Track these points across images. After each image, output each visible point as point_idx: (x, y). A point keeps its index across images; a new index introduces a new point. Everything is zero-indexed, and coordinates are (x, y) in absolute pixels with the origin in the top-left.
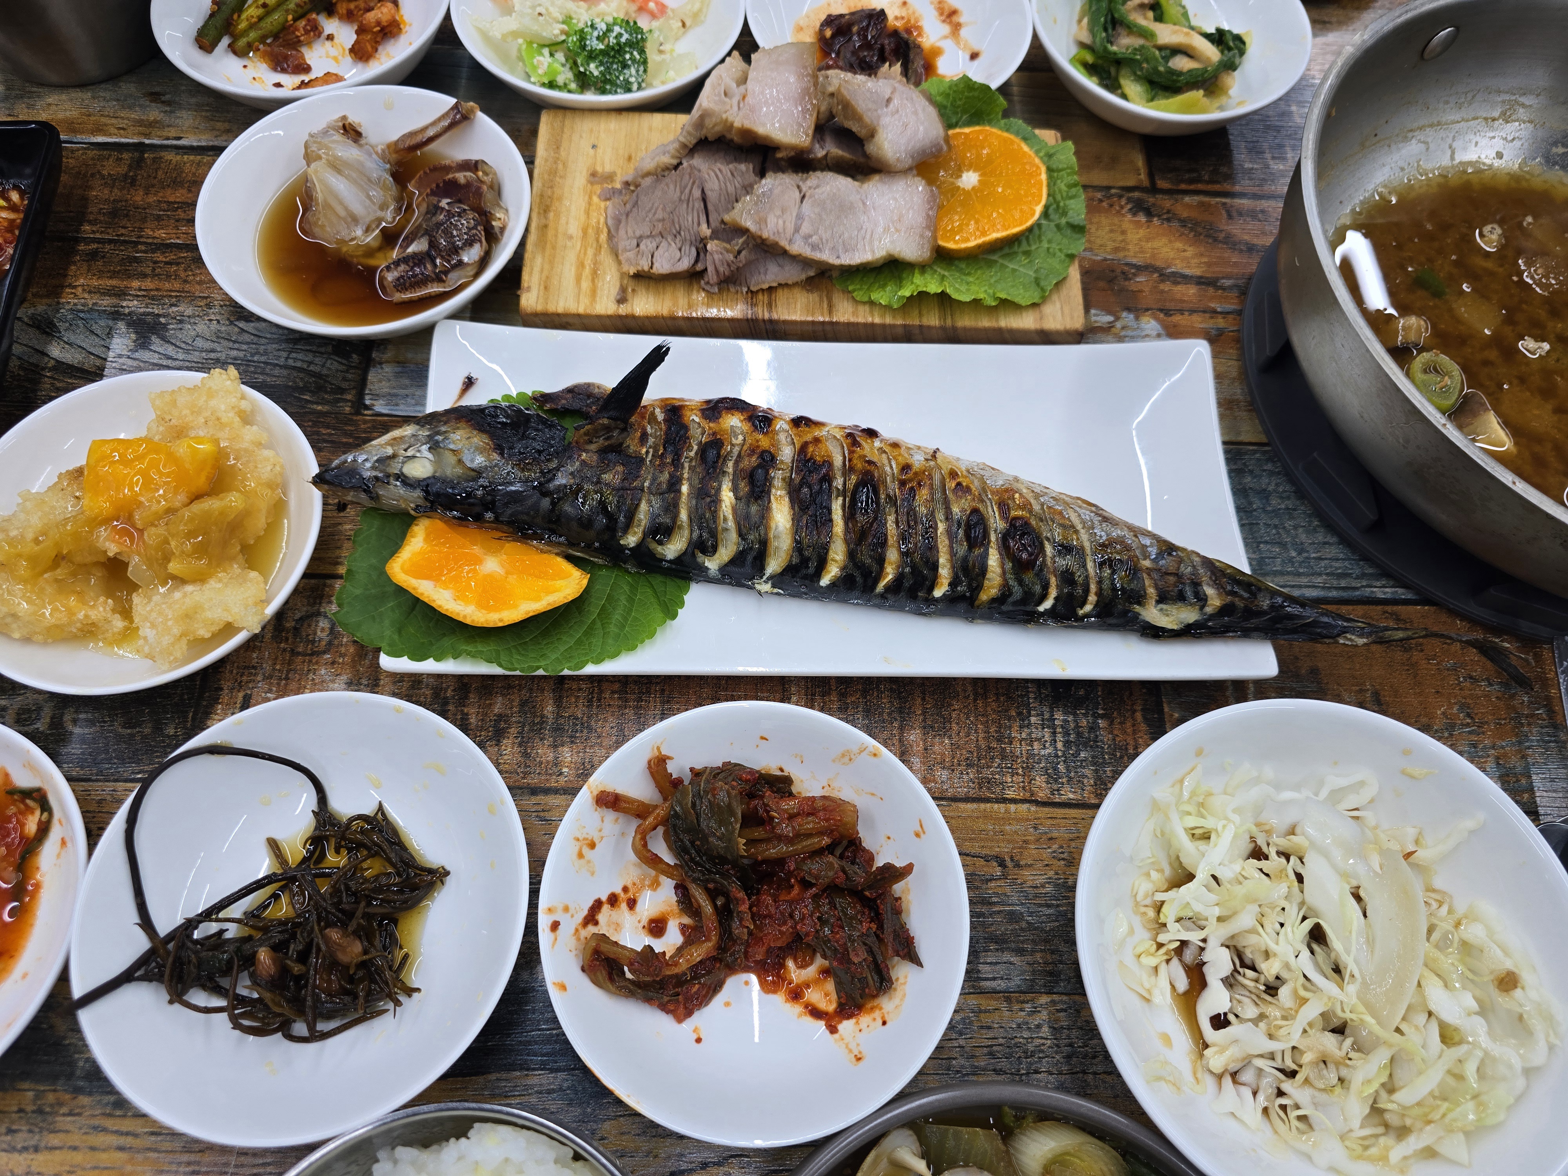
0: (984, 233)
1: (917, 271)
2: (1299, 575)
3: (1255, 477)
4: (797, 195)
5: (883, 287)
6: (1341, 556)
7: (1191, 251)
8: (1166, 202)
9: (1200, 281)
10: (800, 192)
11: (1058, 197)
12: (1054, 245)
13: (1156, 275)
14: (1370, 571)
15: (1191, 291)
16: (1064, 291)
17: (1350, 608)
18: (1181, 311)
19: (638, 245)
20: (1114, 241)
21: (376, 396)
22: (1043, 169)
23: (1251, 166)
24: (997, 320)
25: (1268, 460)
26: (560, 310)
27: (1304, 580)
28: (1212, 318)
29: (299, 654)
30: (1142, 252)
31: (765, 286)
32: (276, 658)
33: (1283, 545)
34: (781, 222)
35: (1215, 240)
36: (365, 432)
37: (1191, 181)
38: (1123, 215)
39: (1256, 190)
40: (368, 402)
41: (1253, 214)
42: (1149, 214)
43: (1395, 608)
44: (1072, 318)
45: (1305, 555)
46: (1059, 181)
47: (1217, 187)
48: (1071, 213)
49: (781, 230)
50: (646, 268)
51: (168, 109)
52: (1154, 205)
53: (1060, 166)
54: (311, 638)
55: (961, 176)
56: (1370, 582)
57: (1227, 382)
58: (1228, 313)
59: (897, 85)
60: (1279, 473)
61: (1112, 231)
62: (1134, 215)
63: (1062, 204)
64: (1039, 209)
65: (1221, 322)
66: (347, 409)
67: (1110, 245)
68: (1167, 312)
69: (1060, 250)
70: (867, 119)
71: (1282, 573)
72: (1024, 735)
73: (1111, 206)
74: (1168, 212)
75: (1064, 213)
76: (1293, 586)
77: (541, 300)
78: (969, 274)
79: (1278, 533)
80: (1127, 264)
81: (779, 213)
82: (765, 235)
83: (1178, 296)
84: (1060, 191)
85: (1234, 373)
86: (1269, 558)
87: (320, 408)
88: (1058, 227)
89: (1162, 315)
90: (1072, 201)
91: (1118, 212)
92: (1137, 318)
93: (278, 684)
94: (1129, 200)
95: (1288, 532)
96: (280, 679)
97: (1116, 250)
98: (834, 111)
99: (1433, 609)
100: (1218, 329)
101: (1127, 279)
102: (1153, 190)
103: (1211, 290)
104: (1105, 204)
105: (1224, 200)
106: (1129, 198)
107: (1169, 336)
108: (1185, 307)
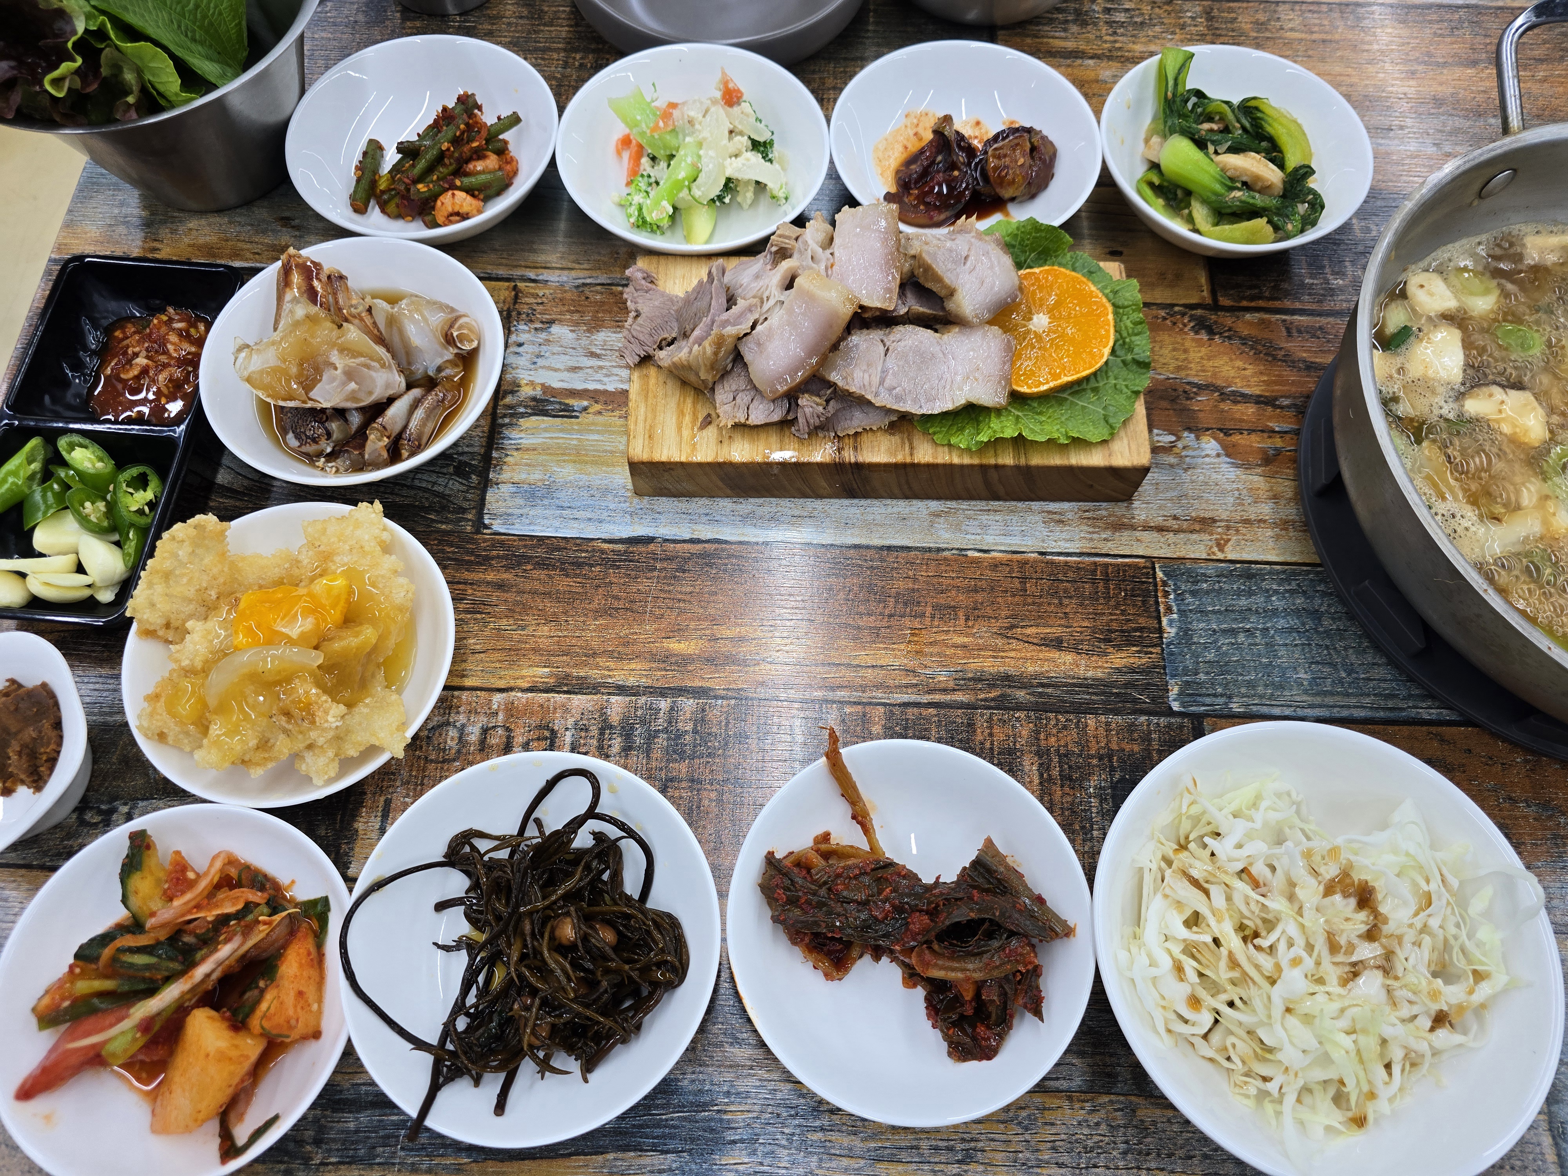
0: (1056, 378)
1: (994, 415)
2: (1348, 695)
3: (1308, 598)
4: (882, 350)
5: (962, 428)
6: (1389, 677)
7: (1250, 370)
8: (1228, 320)
9: (1259, 400)
10: (884, 345)
11: (1125, 334)
12: (1120, 381)
13: (1216, 394)
14: (1417, 692)
15: (1251, 409)
16: (1131, 428)
17: (1397, 728)
18: (1240, 431)
19: (734, 399)
20: (1177, 359)
21: (494, 517)
22: (1110, 309)
23: (1309, 281)
24: (1066, 457)
25: (1321, 581)
26: (664, 458)
27: (1353, 701)
28: (1270, 437)
30: (1204, 371)
31: (851, 432)
32: (413, 765)
33: (1334, 666)
34: (866, 376)
35: (1275, 358)
37: (1252, 298)
38: (1186, 333)
39: (1314, 307)
40: (487, 522)
41: (1312, 332)
42: (1211, 332)
43: (1440, 729)
44: (1139, 454)
45: (1355, 675)
46: (1125, 317)
47: (1277, 304)
48: (1136, 350)
49: (866, 383)
50: (742, 420)
51: (298, 233)
52: (1216, 322)
53: (1126, 303)
54: (442, 746)
55: (1032, 319)
56: (1416, 703)
57: (1283, 502)
58: (1286, 432)
59: (973, 240)
60: (1331, 594)
61: (1174, 350)
62: (1197, 333)
63: (1127, 340)
64: (1107, 351)
65: (1278, 442)
66: (469, 528)
67: (1173, 364)
68: (1227, 432)
69: (1127, 386)
70: (947, 281)
71: (1331, 694)
73: (1175, 324)
74: (1230, 330)
75: (1130, 350)
76: (1343, 707)
77: (646, 449)
78: (1041, 413)
79: (1329, 654)
80: (1189, 383)
81: (864, 367)
82: (852, 389)
83: (1237, 416)
84: (1126, 327)
85: (1290, 494)
86: (1320, 678)
87: (444, 527)
88: (1124, 362)
89: (1222, 435)
90: (1137, 338)
91: (1181, 330)
92: (1198, 438)
93: (415, 787)
94: (1192, 318)
95: (1338, 652)
96: (414, 784)
97: (1179, 368)
98: (916, 273)
99: (1476, 730)
100: (1276, 449)
101: (1188, 399)
102: (1216, 307)
103: (1270, 409)
104: (1168, 322)
105: (1284, 317)
106: (1191, 316)
107: (1228, 455)
108: (1245, 426)
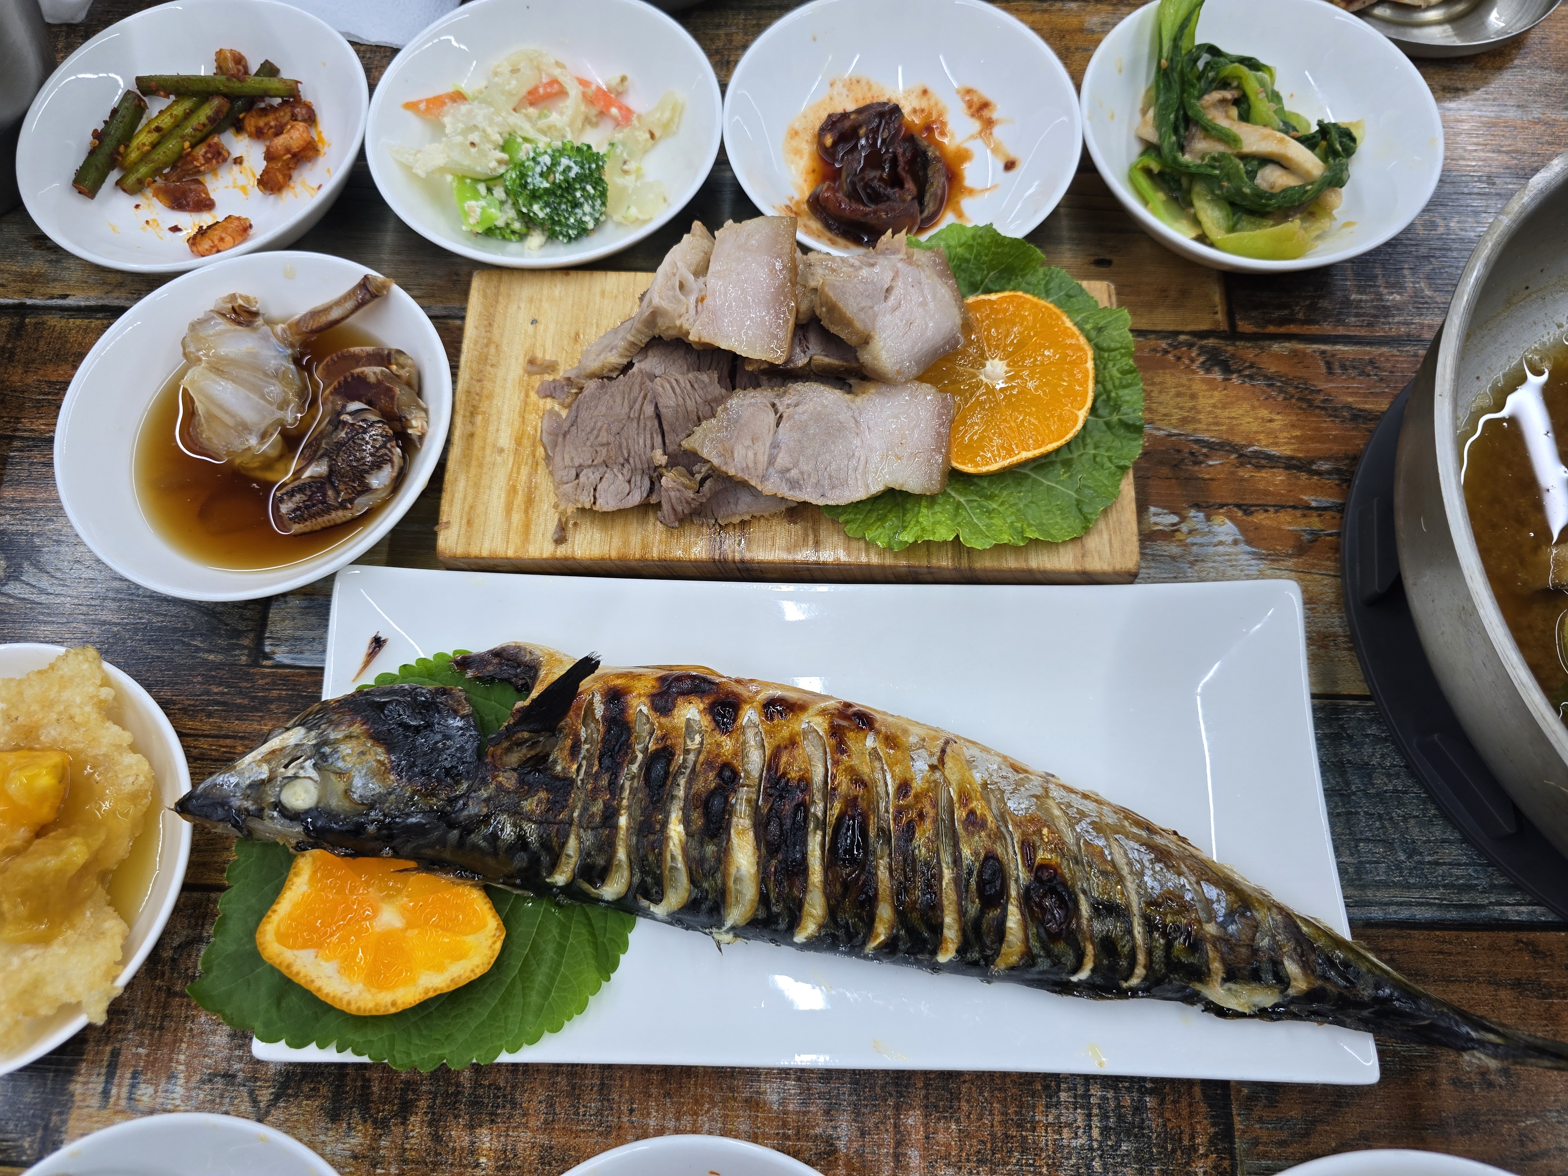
0: (1010, 453)
1: (924, 503)
2: (1408, 887)
3: (1355, 746)
4: (772, 418)
5: (882, 519)
6: (1464, 859)
7: (1280, 421)
8: (1249, 352)
9: (1291, 464)
10: (776, 412)
11: (1109, 386)
12: (1102, 451)
13: (1233, 456)
14: (1500, 881)
15: (1280, 477)
16: (1113, 516)
17: (1474, 934)
18: (1265, 508)
19: (577, 476)
20: (1181, 408)
21: (278, 641)
22: (1090, 354)
23: (1359, 297)
24: (1026, 560)
25: (1371, 721)
26: (485, 553)
27: (1416, 895)
28: (1304, 516)
29: (176, 994)
30: (1217, 424)
31: (736, 520)
32: (150, 1000)
33: (1388, 844)
34: (750, 454)
35: (1310, 403)
36: (264, 690)
37: (1282, 322)
38: (1194, 372)
39: (1363, 332)
40: (267, 649)
41: (1361, 368)
42: (1227, 370)
43: (1532, 935)
44: (1123, 554)
45: (1417, 858)
46: (1110, 364)
47: (1314, 329)
48: (1124, 409)
49: (751, 465)
50: (587, 506)
51: (53, 257)
52: (1233, 356)
53: (1113, 345)
54: (190, 972)
55: (984, 366)
56: (1499, 898)
57: (1321, 608)
58: (1325, 509)
59: (900, 265)
60: (1386, 740)
61: (1179, 395)
62: (1208, 371)
63: (1113, 395)
64: (1082, 414)
65: (1315, 522)
66: (244, 658)
67: (1177, 415)
68: (1247, 509)
69: (1110, 459)
70: (858, 325)
71: (1386, 885)
72: (1051, 1119)
73: (1179, 358)
74: (1251, 366)
75: (1116, 408)
76: (1401, 904)
77: (463, 540)
78: (991, 498)
79: (1383, 827)
80: (1197, 441)
81: (748, 443)
82: (732, 472)
83: (1261, 486)
84: (1111, 377)
85: (1330, 596)
86: (1370, 862)
87: (212, 657)
88: (1108, 424)
89: (1240, 514)
90: (1126, 391)
91: (1188, 367)
92: (1208, 518)
93: (151, 1035)
94: (1203, 350)
95: (1395, 825)
96: (154, 1028)
97: (1184, 421)
98: (818, 312)
100: (1312, 532)
101: (1197, 463)
102: (1233, 335)
103: (1304, 476)
104: (1170, 357)
105: (1323, 347)
106: (1201, 347)
107: (1249, 542)
108: (1270, 500)
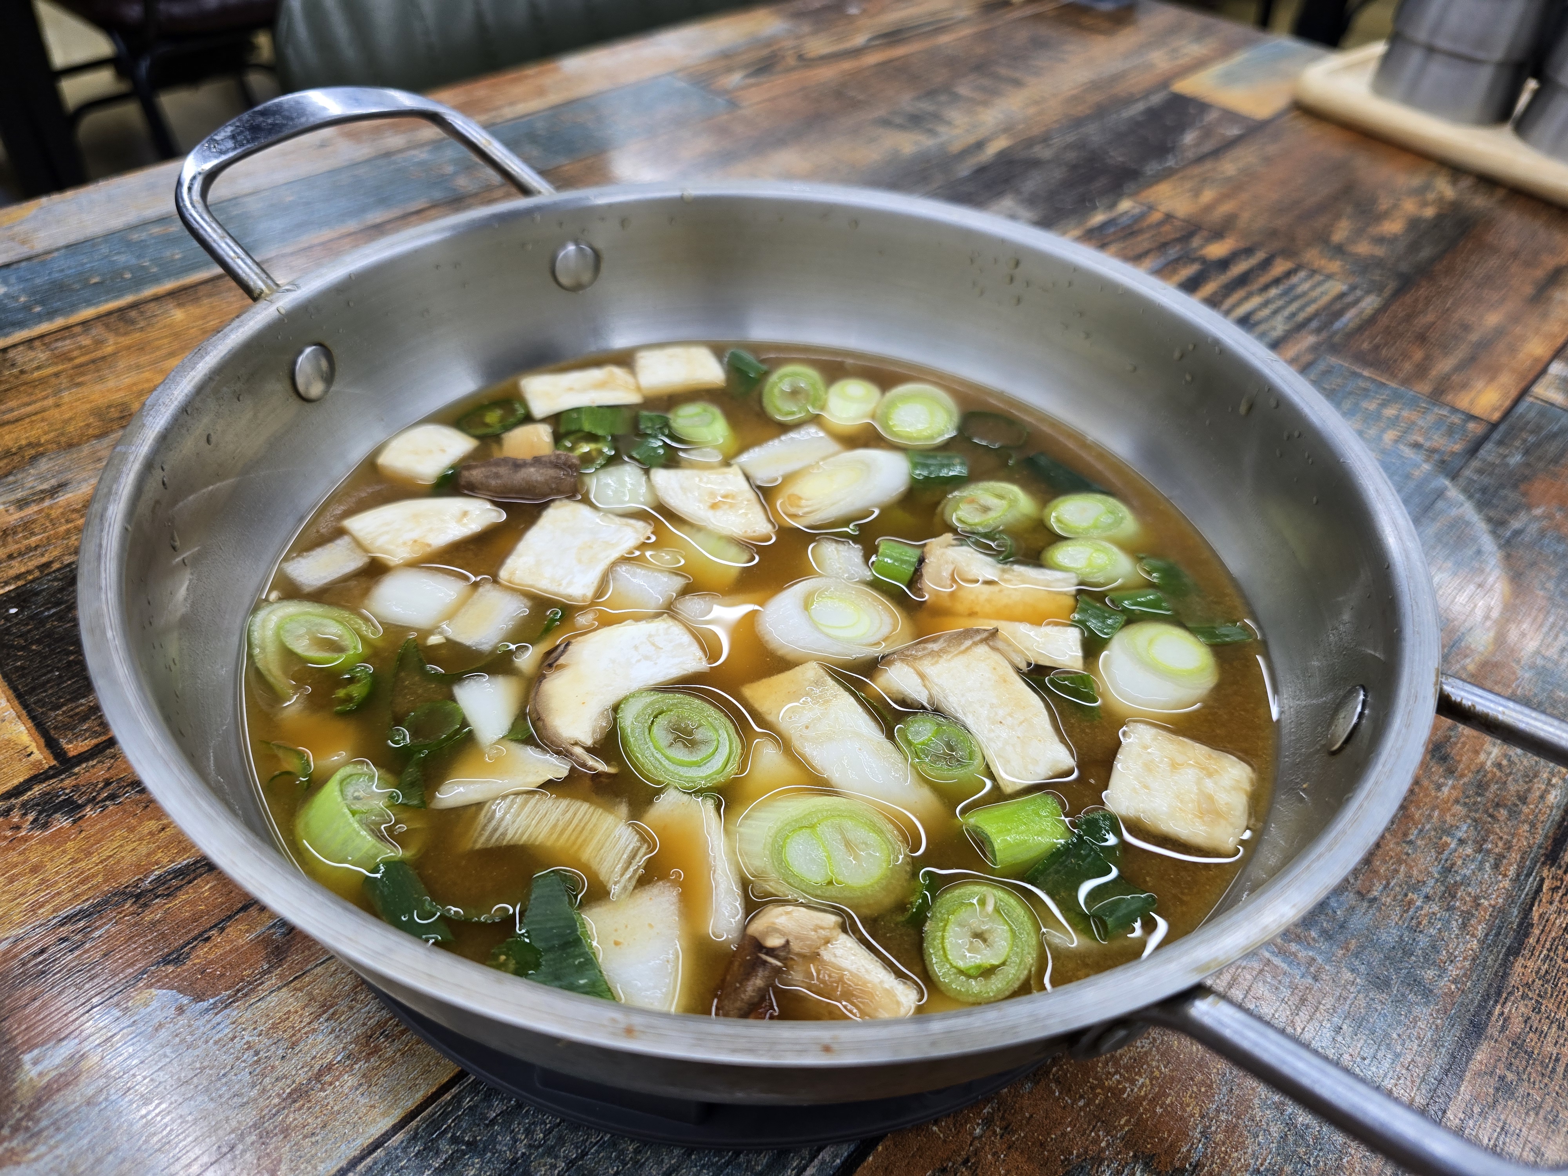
3: (485, 1150)
8: (97, 771)
13: (129, 904)
14: (763, 1161)
18: (203, 937)
25: (488, 1097)
30: (86, 881)
38: (25, 839)
42: (71, 807)
52: (76, 788)
57: (345, 1004)
60: (519, 1106)
61: (11, 881)
67: (20, 907)
68: (178, 957)
74: (107, 783)
80: (65, 921)
83: (187, 913)
89: (171, 968)
91: (13, 839)
94: (26, 808)
97: (34, 908)
99: (888, 1142)
100: (282, 923)
101: (74, 948)
102: (66, 765)
106: (24, 805)
107: (199, 998)
108: (206, 921)
